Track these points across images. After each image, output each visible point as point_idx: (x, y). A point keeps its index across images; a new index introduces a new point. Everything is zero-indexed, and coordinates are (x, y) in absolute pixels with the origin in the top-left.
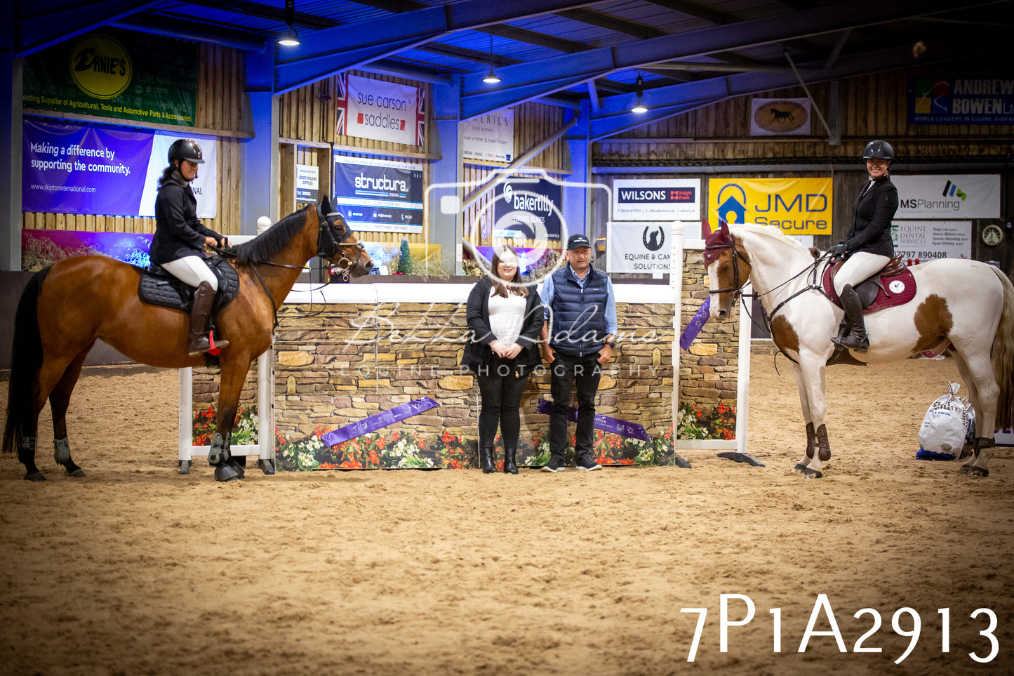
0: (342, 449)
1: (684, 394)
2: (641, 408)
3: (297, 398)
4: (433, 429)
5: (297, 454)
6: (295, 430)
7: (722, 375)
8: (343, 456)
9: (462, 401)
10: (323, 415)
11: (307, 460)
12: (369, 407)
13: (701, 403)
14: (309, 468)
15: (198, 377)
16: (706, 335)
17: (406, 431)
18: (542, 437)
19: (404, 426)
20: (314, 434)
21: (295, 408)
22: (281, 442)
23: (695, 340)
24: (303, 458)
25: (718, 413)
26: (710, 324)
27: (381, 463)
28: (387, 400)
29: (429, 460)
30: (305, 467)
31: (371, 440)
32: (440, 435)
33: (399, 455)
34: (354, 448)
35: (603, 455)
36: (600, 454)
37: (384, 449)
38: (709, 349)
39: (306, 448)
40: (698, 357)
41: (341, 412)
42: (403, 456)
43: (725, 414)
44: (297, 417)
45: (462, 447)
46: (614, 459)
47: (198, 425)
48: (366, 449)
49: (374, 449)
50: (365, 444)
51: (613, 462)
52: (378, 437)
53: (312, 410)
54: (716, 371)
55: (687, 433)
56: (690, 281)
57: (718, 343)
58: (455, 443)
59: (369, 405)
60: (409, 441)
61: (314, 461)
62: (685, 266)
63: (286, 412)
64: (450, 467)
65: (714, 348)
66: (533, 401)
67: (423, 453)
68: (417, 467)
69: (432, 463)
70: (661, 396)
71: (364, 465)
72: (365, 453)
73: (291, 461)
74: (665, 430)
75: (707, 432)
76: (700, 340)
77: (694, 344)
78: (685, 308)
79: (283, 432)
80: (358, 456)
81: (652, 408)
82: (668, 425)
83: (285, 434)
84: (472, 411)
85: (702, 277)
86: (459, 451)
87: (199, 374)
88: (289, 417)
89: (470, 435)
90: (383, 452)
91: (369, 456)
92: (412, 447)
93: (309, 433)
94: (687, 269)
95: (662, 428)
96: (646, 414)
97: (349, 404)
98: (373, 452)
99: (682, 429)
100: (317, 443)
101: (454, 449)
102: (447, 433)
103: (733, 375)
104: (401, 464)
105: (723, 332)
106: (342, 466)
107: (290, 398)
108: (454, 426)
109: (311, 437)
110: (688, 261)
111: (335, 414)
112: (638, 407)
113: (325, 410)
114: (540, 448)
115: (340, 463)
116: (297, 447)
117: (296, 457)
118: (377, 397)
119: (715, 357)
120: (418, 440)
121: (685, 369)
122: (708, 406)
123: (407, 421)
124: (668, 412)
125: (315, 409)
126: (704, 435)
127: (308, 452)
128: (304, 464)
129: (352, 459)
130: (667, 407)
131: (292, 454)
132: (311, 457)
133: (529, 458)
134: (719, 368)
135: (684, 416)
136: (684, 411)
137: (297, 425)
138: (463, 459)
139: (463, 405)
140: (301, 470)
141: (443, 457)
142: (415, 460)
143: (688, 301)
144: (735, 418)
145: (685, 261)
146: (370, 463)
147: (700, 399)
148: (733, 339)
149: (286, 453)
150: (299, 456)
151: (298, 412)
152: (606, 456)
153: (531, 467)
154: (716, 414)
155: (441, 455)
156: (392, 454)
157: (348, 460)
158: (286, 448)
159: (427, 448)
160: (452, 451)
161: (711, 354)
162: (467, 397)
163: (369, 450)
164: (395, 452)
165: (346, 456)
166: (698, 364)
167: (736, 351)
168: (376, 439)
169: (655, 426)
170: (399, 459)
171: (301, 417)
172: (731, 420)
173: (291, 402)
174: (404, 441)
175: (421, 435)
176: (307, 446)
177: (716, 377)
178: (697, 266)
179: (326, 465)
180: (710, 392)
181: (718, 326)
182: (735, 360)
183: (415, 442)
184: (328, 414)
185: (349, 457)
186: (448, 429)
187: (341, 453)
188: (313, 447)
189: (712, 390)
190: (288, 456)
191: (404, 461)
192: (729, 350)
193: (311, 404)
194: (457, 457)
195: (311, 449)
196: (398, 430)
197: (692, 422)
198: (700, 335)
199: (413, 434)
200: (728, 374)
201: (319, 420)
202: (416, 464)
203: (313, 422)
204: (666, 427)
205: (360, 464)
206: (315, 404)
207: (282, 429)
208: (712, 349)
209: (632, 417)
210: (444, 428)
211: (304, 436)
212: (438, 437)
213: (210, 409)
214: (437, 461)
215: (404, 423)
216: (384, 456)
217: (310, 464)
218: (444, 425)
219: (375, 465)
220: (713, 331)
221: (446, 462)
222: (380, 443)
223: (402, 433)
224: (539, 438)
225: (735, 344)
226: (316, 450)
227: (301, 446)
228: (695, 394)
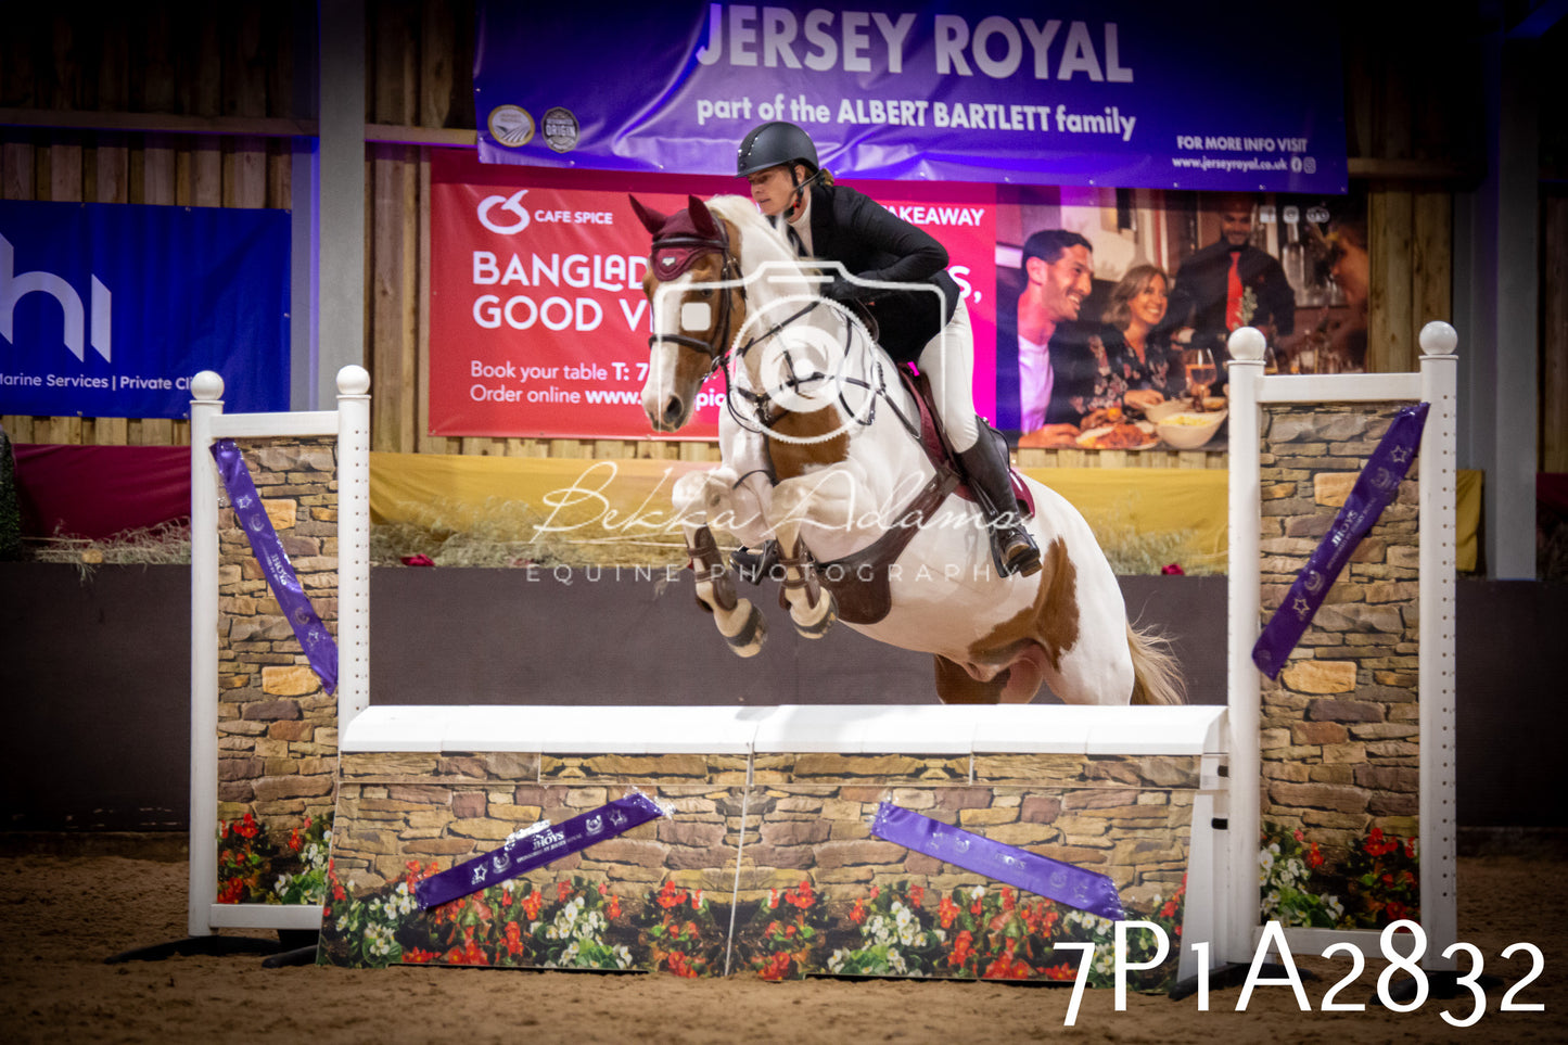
0: (452, 917)
1: (1274, 802)
2: (1116, 833)
3: (382, 794)
4: (643, 875)
5: (363, 926)
6: (368, 869)
7: (1373, 748)
8: (453, 935)
9: (711, 806)
10: (427, 832)
11: (380, 941)
12: (519, 816)
13: (1317, 826)
14: (383, 960)
15: (227, 742)
16: (1324, 639)
17: (585, 875)
18: (874, 902)
19: (584, 863)
20: (402, 878)
21: (375, 815)
22: (337, 896)
23: (1297, 653)
24: (374, 936)
25: (1366, 857)
26: (1335, 608)
27: (527, 954)
28: (559, 800)
29: (624, 951)
30: (373, 957)
31: (513, 897)
32: (656, 887)
33: (564, 935)
34: (476, 914)
35: (1009, 954)
36: (1002, 949)
37: (537, 919)
38: (1333, 675)
39: (382, 911)
40: (1306, 700)
41: (463, 827)
42: (572, 939)
43: (1387, 859)
44: (375, 838)
45: (698, 921)
46: (1034, 965)
47: (228, 855)
48: (501, 917)
49: (516, 919)
50: (500, 906)
51: (1031, 972)
52: (528, 889)
53: (407, 821)
54: (1354, 737)
55: (1284, 909)
56: (1279, 491)
57: (1357, 660)
58: (684, 911)
59: (519, 811)
60: (590, 903)
61: (394, 943)
62: (1266, 449)
63: (356, 825)
64: (664, 966)
65: (1345, 675)
66: (867, 808)
67: (613, 934)
68: (596, 966)
69: (629, 958)
70: (1168, 801)
71: (491, 958)
72: (499, 926)
73: (350, 942)
74: (1165, 892)
75: (1340, 908)
76: (1310, 652)
77: (1294, 661)
78: (1267, 564)
79: (343, 871)
80: (483, 935)
81: (1140, 833)
82: (1173, 879)
83: (346, 878)
84: (731, 830)
85: (1311, 479)
86: (690, 928)
87: (229, 734)
88: (360, 836)
89: (719, 890)
90: (535, 926)
91: (504, 933)
92: (593, 916)
93: (392, 874)
94: (1271, 458)
95: (1157, 886)
96: (1125, 849)
97: (480, 809)
98: (514, 925)
99: (1273, 897)
100: (406, 899)
101: (680, 925)
102: (671, 886)
103: (1406, 748)
104: (564, 960)
105: (1371, 630)
106: (446, 957)
107: (369, 793)
108: (690, 867)
109: (397, 885)
110: (1276, 435)
111: (451, 832)
112: (1108, 829)
113: (432, 821)
114: (865, 930)
115: (444, 950)
116: (367, 908)
117: (359, 935)
118: (538, 793)
119: (1351, 699)
120: (607, 898)
121: (1275, 732)
122: (1338, 836)
123: (592, 851)
124: (1179, 844)
125: (415, 819)
126: (1333, 915)
127: (384, 921)
128: (372, 950)
129: (469, 942)
130: (1180, 832)
131: (354, 926)
132: (390, 932)
133: (838, 954)
134: (1364, 730)
135: (1277, 860)
136: (1275, 847)
137: (373, 857)
138: (695, 951)
139: (714, 816)
140: (365, 965)
141: (653, 945)
142: (595, 950)
143: (1278, 544)
144: (1415, 870)
145: (1266, 434)
146: (504, 952)
147: (1315, 816)
148: (1401, 647)
149: (343, 922)
150: (367, 932)
151: (379, 825)
152: (1017, 956)
153: (841, 978)
154: (1360, 857)
155: (652, 938)
156: (552, 934)
157: (460, 943)
158: (345, 910)
159: (623, 920)
160: (674, 929)
161: (1341, 689)
162: (725, 795)
163: (508, 920)
164: (558, 927)
165: (459, 933)
166: (1307, 718)
167: (1411, 682)
168: (524, 895)
169: (1141, 881)
170: (562, 945)
171: (383, 838)
172: (1405, 877)
173: (370, 801)
174: (580, 901)
175: (617, 887)
176: (386, 907)
177: (1357, 754)
178: (1298, 449)
179: (416, 955)
180: (1341, 797)
181: (1357, 612)
182: (1408, 708)
183: (600, 904)
184: (436, 832)
185: (464, 936)
186: (675, 875)
187: (450, 926)
188: (397, 909)
189: (1347, 789)
190: (346, 930)
191: (573, 949)
192: (1391, 679)
193: (406, 806)
194: (685, 943)
195: (392, 915)
196: (570, 874)
197: (1298, 879)
198: (1308, 636)
199: (599, 884)
200: (1391, 747)
201: (418, 845)
202: (596, 959)
203: (405, 851)
204: (1170, 885)
205: (484, 955)
206: (416, 807)
207: (341, 865)
208: (1341, 676)
209: (1090, 853)
210: (665, 870)
211: (382, 883)
212: (652, 894)
213: (247, 817)
214: (640, 955)
215: (585, 857)
216: (535, 935)
217: (385, 950)
218: (669, 864)
219: (514, 958)
220: (1342, 624)
221: (660, 956)
222: (531, 905)
223: (579, 880)
224: (867, 902)
225: (1408, 662)
226: (400, 916)
227: (375, 905)
228: (1302, 801)
